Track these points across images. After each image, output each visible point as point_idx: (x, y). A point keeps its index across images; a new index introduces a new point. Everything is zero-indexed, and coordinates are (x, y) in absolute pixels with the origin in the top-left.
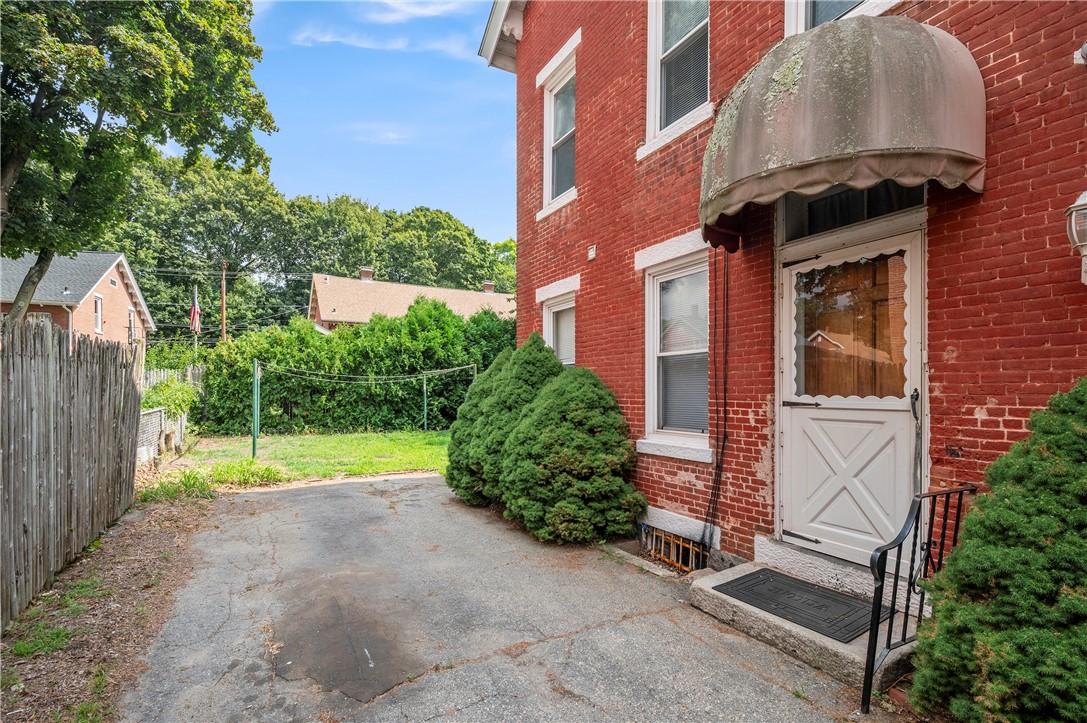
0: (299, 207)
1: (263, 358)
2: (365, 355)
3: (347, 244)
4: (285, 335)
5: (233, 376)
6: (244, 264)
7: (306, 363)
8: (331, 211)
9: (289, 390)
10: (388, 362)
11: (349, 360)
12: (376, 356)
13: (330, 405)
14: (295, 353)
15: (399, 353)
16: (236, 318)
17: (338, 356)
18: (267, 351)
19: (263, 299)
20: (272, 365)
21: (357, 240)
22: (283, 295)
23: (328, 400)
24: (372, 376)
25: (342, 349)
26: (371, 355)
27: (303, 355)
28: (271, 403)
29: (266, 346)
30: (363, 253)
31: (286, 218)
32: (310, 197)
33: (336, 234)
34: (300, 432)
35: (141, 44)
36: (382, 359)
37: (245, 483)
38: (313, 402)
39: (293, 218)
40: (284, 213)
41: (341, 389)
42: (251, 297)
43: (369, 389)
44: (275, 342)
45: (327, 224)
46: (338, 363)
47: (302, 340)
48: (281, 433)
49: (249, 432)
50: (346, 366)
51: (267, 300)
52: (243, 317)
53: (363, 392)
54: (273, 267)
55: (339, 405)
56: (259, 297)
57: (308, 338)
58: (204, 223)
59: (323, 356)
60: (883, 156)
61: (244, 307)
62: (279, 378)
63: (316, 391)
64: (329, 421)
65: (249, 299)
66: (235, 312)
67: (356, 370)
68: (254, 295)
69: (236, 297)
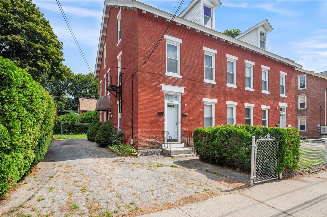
0: (78, 77)
1: (64, 120)
2: (84, 119)
3: (91, 87)
4: (68, 116)
5: (58, 124)
6: (63, 92)
7: (72, 121)
8: (87, 78)
9: (69, 126)
10: (89, 121)
11: (81, 120)
12: (87, 119)
13: (77, 129)
14: (70, 119)
15: (91, 119)
16: (60, 108)
17: (79, 120)
18: (65, 119)
19: (68, 103)
20: (66, 122)
21: (94, 86)
22: (73, 101)
23: (77, 128)
24: (85, 123)
25: (80, 118)
26: (86, 119)
27: (72, 119)
28: (66, 129)
29: (65, 118)
30: (96, 90)
31: (74, 80)
32: (81, 74)
33: (88, 84)
34: (71, 134)
35: (43, 64)
36: (88, 120)
37: (60, 138)
38: (74, 129)
39: (76, 80)
40: (74, 79)
41: (79, 126)
42: (64, 102)
43: (85, 126)
44: (66, 117)
45: (86, 82)
46: (79, 121)
47: (72, 117)
48: (67, 134)
49: (61, 134)
50: (80, 122)
51: (69, 103)
52: (62, 108)
53: (84, 126)
54: (71, 93)
55: (79, 129)
56: (67, 102)
57: (73, 116)
58: (52, 82)
59: (76, 120)
60: (102, 108)
61: (62, 105)
62: (67, 124)
63: (75, 126)
64: (77, 132)
65: (64, 103)
66: (60, 106)
67: (83, 122)
68: (65, 102)
69: (60, 102)
